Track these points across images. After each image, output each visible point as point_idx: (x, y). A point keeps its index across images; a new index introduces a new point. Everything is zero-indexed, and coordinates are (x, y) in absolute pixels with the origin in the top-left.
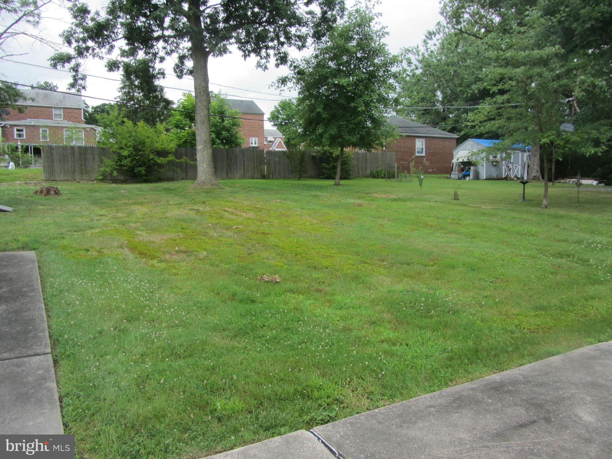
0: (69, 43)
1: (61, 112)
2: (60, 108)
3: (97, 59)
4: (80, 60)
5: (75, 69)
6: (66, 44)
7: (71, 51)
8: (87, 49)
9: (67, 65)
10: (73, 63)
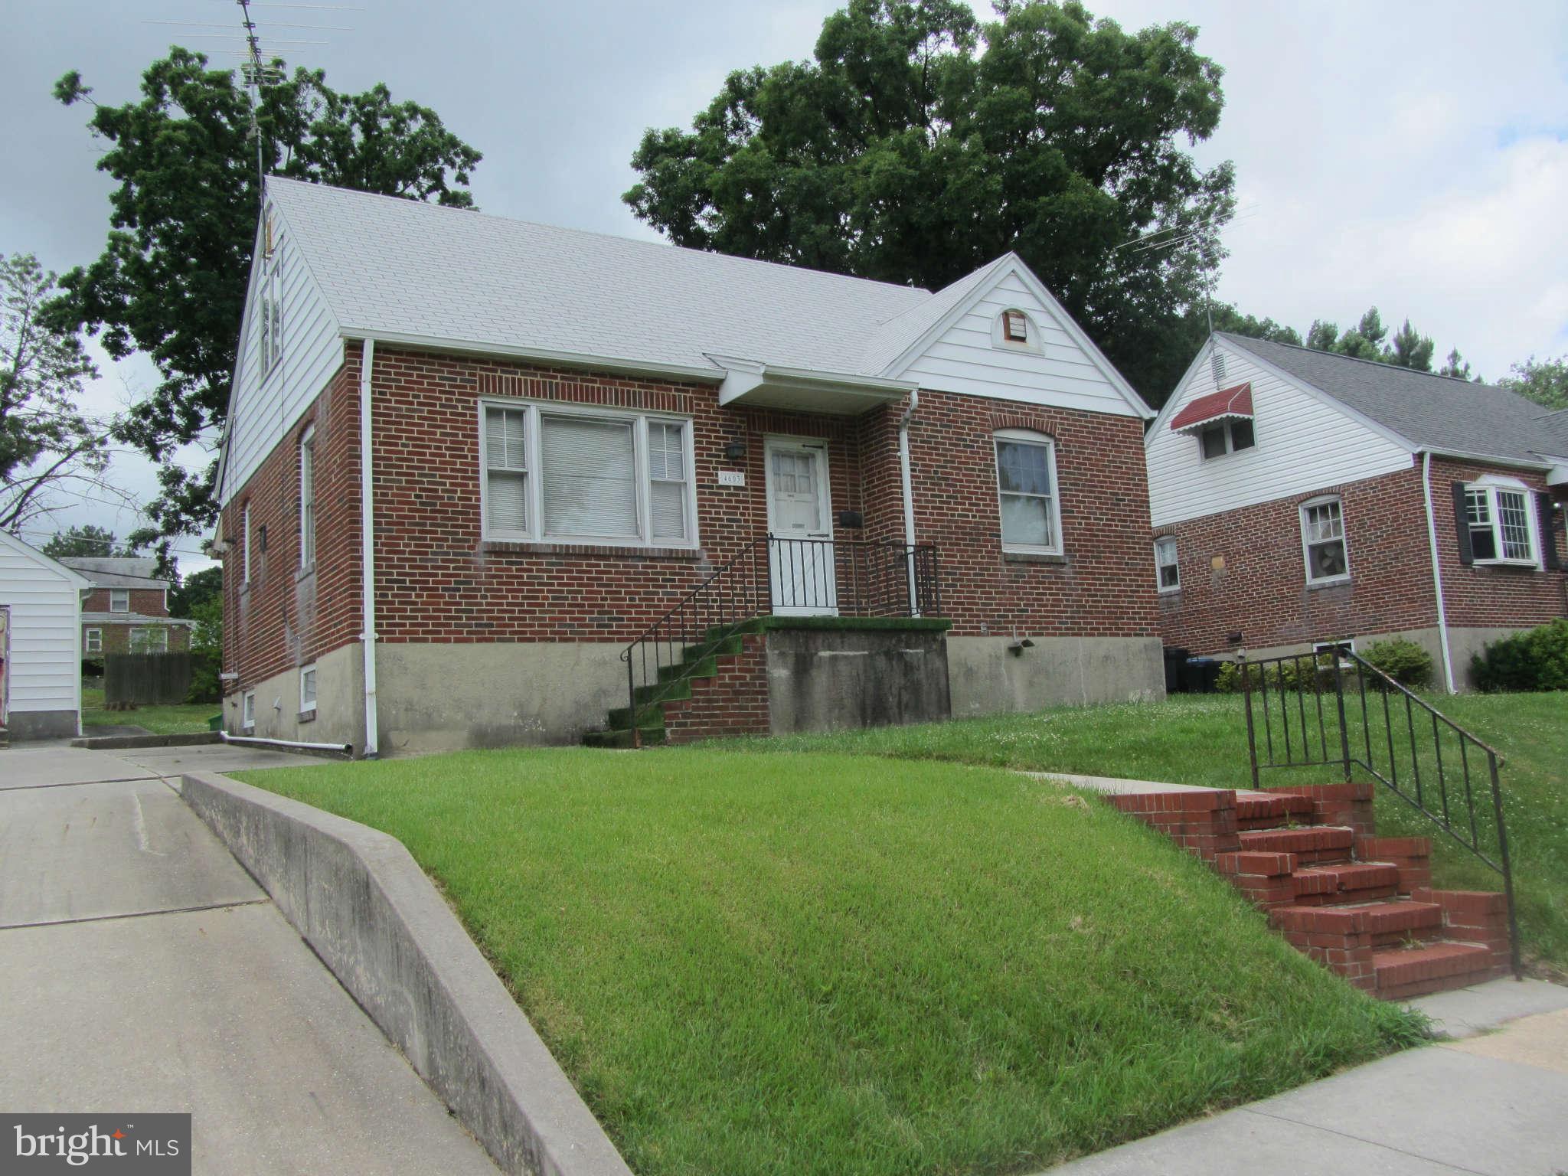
0: (156, 517)
1: (126, 597)
2: (124, 591)
3: (192, 535)
4: (170, 538)
5: (163, 549)
6: (152, 519)
7: (158, 526)
8: (180, 523)
9: (151, 544)
10: (160, 541)
